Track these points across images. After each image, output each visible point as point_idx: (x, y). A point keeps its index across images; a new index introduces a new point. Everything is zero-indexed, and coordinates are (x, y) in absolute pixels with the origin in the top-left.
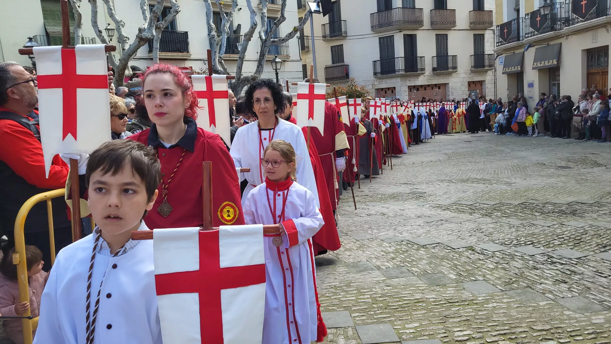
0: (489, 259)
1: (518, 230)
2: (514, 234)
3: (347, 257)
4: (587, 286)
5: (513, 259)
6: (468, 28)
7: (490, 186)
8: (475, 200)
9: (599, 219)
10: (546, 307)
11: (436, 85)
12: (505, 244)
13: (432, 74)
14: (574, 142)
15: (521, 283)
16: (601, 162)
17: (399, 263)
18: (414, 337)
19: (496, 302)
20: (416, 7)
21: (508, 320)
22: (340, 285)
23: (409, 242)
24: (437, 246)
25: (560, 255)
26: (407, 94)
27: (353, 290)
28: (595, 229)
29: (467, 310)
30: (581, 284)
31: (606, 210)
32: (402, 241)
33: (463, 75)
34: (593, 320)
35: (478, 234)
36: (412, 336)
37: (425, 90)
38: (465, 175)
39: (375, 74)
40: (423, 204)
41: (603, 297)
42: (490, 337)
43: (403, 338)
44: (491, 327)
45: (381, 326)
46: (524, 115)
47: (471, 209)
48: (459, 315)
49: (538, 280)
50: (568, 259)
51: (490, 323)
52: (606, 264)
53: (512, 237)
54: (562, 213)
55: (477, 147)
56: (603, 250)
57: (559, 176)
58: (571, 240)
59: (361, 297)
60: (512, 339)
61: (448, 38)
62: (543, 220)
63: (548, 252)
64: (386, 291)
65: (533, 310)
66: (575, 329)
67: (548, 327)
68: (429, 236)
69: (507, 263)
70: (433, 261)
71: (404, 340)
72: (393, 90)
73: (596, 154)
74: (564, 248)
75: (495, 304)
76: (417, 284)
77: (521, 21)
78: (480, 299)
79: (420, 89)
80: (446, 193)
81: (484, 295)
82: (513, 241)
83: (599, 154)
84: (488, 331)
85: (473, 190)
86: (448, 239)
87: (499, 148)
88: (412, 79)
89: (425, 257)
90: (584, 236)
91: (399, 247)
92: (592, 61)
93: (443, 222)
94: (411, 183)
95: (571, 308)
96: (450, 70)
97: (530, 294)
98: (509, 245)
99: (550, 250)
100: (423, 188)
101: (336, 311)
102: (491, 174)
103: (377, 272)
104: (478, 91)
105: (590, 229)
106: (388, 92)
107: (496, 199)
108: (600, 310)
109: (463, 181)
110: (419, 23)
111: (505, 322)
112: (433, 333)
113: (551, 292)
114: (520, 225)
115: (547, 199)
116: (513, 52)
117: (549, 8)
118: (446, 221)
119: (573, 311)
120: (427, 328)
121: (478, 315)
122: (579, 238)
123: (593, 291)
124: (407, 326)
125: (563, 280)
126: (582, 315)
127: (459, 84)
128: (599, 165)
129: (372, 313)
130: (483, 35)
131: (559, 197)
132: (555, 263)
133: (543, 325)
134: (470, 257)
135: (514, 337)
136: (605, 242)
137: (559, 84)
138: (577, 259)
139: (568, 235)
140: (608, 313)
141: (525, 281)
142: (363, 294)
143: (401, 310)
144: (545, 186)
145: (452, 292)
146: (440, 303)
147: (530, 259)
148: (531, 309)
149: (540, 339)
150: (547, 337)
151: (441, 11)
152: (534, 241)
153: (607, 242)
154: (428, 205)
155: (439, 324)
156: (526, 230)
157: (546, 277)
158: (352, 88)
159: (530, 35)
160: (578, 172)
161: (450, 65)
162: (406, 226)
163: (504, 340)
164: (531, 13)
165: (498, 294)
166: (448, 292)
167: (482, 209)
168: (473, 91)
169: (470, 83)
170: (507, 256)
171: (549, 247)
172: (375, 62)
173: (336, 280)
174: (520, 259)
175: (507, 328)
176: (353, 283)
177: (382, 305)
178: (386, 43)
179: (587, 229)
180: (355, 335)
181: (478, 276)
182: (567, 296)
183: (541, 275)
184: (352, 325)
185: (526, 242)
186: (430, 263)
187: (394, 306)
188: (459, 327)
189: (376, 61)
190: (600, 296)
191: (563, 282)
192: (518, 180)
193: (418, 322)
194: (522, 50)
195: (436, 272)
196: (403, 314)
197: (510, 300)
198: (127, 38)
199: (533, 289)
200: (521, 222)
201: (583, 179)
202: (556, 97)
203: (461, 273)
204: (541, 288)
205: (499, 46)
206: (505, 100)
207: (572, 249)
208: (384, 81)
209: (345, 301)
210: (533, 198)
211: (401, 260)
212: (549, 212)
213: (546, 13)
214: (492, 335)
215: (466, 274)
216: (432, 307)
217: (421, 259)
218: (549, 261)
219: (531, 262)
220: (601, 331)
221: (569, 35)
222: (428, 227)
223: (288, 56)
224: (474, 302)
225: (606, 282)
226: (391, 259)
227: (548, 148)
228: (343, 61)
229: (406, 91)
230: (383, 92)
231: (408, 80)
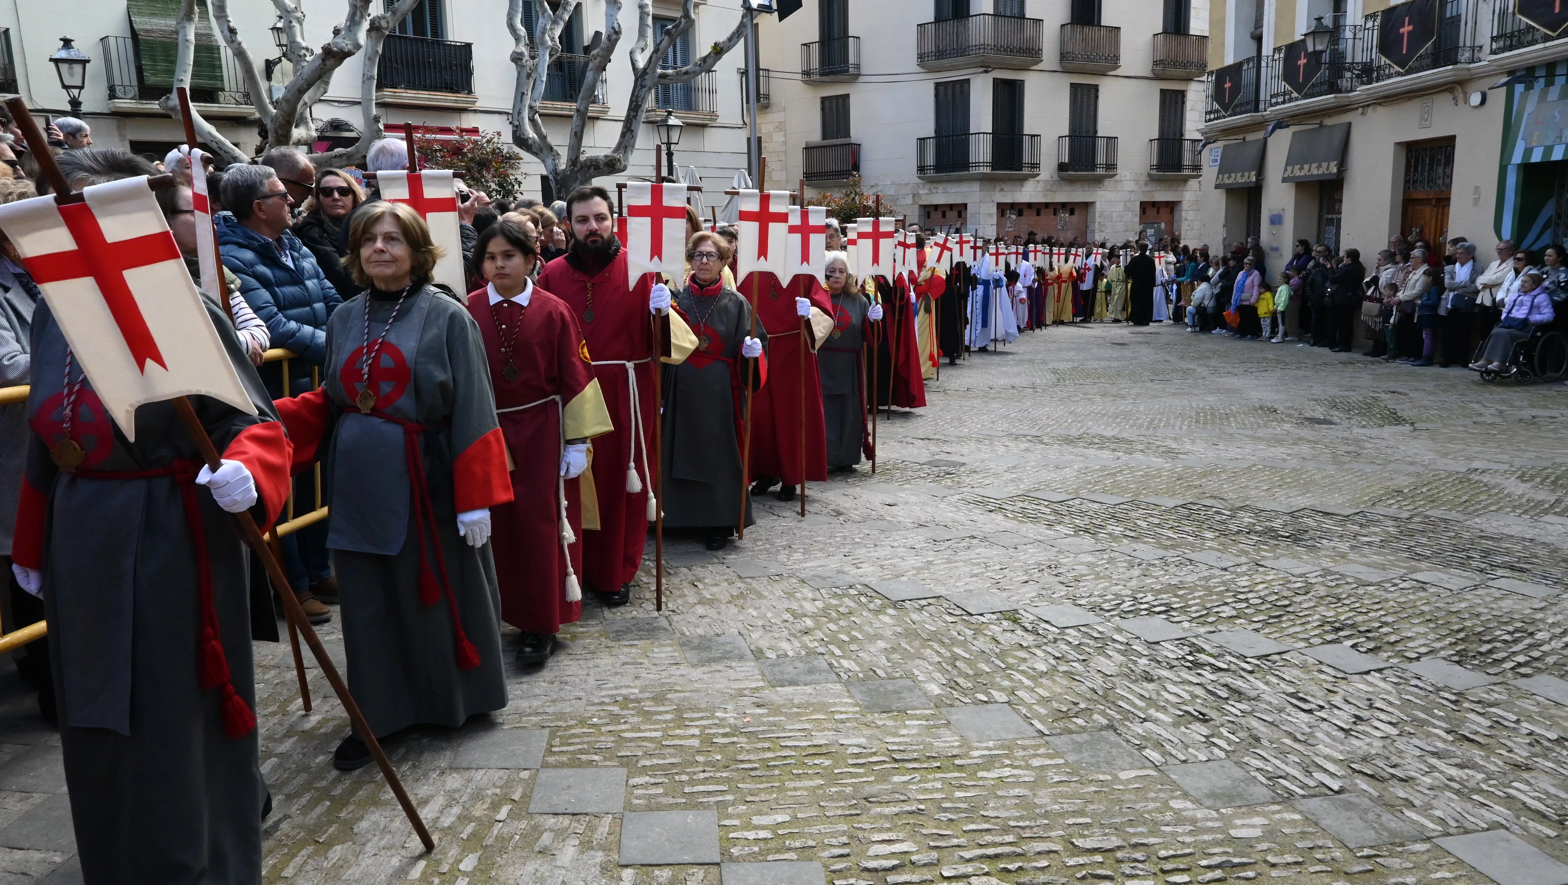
0: (1044, 647)
1: (1147, 573)
2: (1134, 583)
3: (694, 620)
4: (1254, 732)
5: (1101, 650)
6: (1150, 75)
7: (1125, 458)
8: (1076, 491)
9: (1352, 556)
10: (1132, 786)
11: (1064, 205)
12: (1101, 609)
13: (1056, 177)
14: (1359, 362)
15: (1095, 716)
16: (1405, 414)
17: (816, 644)
18: (761, 853)
19: (1011, 766)
20: (1027, 16)
21: (1021, 818)
22: (640, 696)
23: (869, 592)
24: (930, 604)
25: (1221, 647)
26: (994, 220)
27: (667, 712)
28: (1331, 581)
29: (929, 785)
30: (1242, 728)
31: (1375, 533)
32: (851, 587)
33: (1129, 186)
34: (1235, 827)
35: (1048, 578)
36: (756, 849)
37: (1038, 214)
38: (1079, 425)
39: (921, 169)
40: (946, 492)
41: (1283, 766)
42: (956, 863)
43: (731, 855)
44: (972, 835)
45: (691, 817)
46: (1256, 288)
47: (1056, 512)
48: (902, 798)
49: (1140, 709)
50: (1237, 658)
51: (973, 823)
52: (1323, 676)
53: (1123, 593)
54: (1271, 533)
55: (1135, 358)
56: (1329, 637)
57: (1296, 442)
58: (1263, 607)
59: (678, 732)
60: (1008, 871)
61: (1101, 94)
62: (1218, 550)
63: (1196, 637)
64: (748, 719)
65: (1096, 792)
66: (1179, 852)
67: (1114, 841)
68: (922, 576)
69: (1084, 660)
70: (904, 645)
71: (732, 859)
72: (960, 209)
73: (1400, 393)
74: (1237, 628)
75: (1007, 772)
76: (835, 704)
77: (1263, 64)
78: (976, 753)
79: (1026, 212)
80: (1014, 467)
81: (991, 744)
82: (1124, 602)
83: (1406, 394)
84: (959, 846)
85: (1081, 465)
86: (967, 587)
87: (1185, 365)
88: (1007, 187)
89: (888, 633)
90: (1298, 599)
91: (834, 602)
92: (1416, 170)
93: (975, 541)
94: (942, 437)
95: (1192, 793)
96: (1100, 172)
97: (1108, 747)
98: (1108, 611)
99: (1202, 630)
100: (965, 451)
101: (597, 766)
102: (1141, 426)
103: (749, 667)
104: (1163, 225)
105: (1320, 579)
106: (949, 214)
107: (1126, 490)
108: (1263, 800)
109: (1069, 441)
110: (1031, 54)
111: (1012, 823)
112: (813, 843)
113: (1159, 745)
114: (1157, 562)
115: (1248, 498)
116: (1241, 137)
117: (1326, 39)
118: (984, 539)
119: (1198, 802)
120: (806, 830)
121: (951, 800)
122: (1287, 602)
123: (1265, 748)
124: (756, 820)
125: (1200, 713)
126: (1213, 812)
127: (1120, 207)
128: (1397, 419)
129: (685, 778)
130: (1182, 94)
131: (1277, 495)
132: (1201, 665)
133: (1105, 835)
134: (1001, 639)
135: (1017, 865)
136: (1342, 618)
137: (1339, 220)
138: (1259, 658)
139: (1262, 594)
140: (1278, 812)
141: (1108, 711)
142: (687, 723)
143: (764, 773)
144: (1254, 465)
145: (914, 731)
146: (871, 760)
147: (1145, 653)
148: (1093, 789)
149: (1079, 875)
150: (1099, 872)
151: (1086, 29)
152: (1174, 606)
153: (1349, 618)
154: (957, 497)
155: (842, 819)
156: (1165, 575)
157: (1162, 704)
158: (853, 199)
159: (1280, 99)
160: (1346, 434)
161: (1101, 159)
162: (877, 548)
163: (987, 874)
164: (1286, 46)
165: (1027, 742)
166: (904, 732)
167: (1082, 513)
168: (1150, 225)
169: (1145, 207)
170: (1092, 642)
171: (1204, 624)
172: (922, 140)
173: (637, 683)
174: (1119, 651)
175: (1010, 838)
176: (676, 691)
177: (719, 757)
178: (950, 97)
179: (1313, 581)
180: (611, 838)
181: (998, 690)
182: (1196, 757)
183: (1154, 697)
184: (618, 807)
185: (1154, 606)
186: (894, 650)
187: (749, 761)
188: (889, 830)
189: (924, 139)
190: (1278, 762)
191: (1200, 720)
192: (1199, 447)
193: (789, 811)
194: (1259, 135)
195: (897, 675)
196: (761, 786)
197: (1048, 762)
198: (307, 49)
199: (1120, 735)
200: (1161, 553)
201: (1349, 452)
202: (1331, 253)
203: (960, 680)
204: (1140, 732)
205: (1210, 120)
206: (1216, 251)
207: (1257, 630)
208: (941, 187)
209: (631, 740)
210: (1215, 494)
211: (823, 636)
212: (1238, 532)
213: (1319, 47)
214: (962, 857)
215: (970, 685)
216: (846, 770)
217: (877, 637)
218: (1188, 661)
219: (1144, 661)
220: (1244, 860)
221: (1368, 106)
222: (931, 553)
223: (713, 115)
224: (958, 762)
225: (1306, 724)
226: (800, 631)
227: (1297, 372)
228: (848, 135)
229: (991, 215)
230: (938, 215)
231: (998, 189)
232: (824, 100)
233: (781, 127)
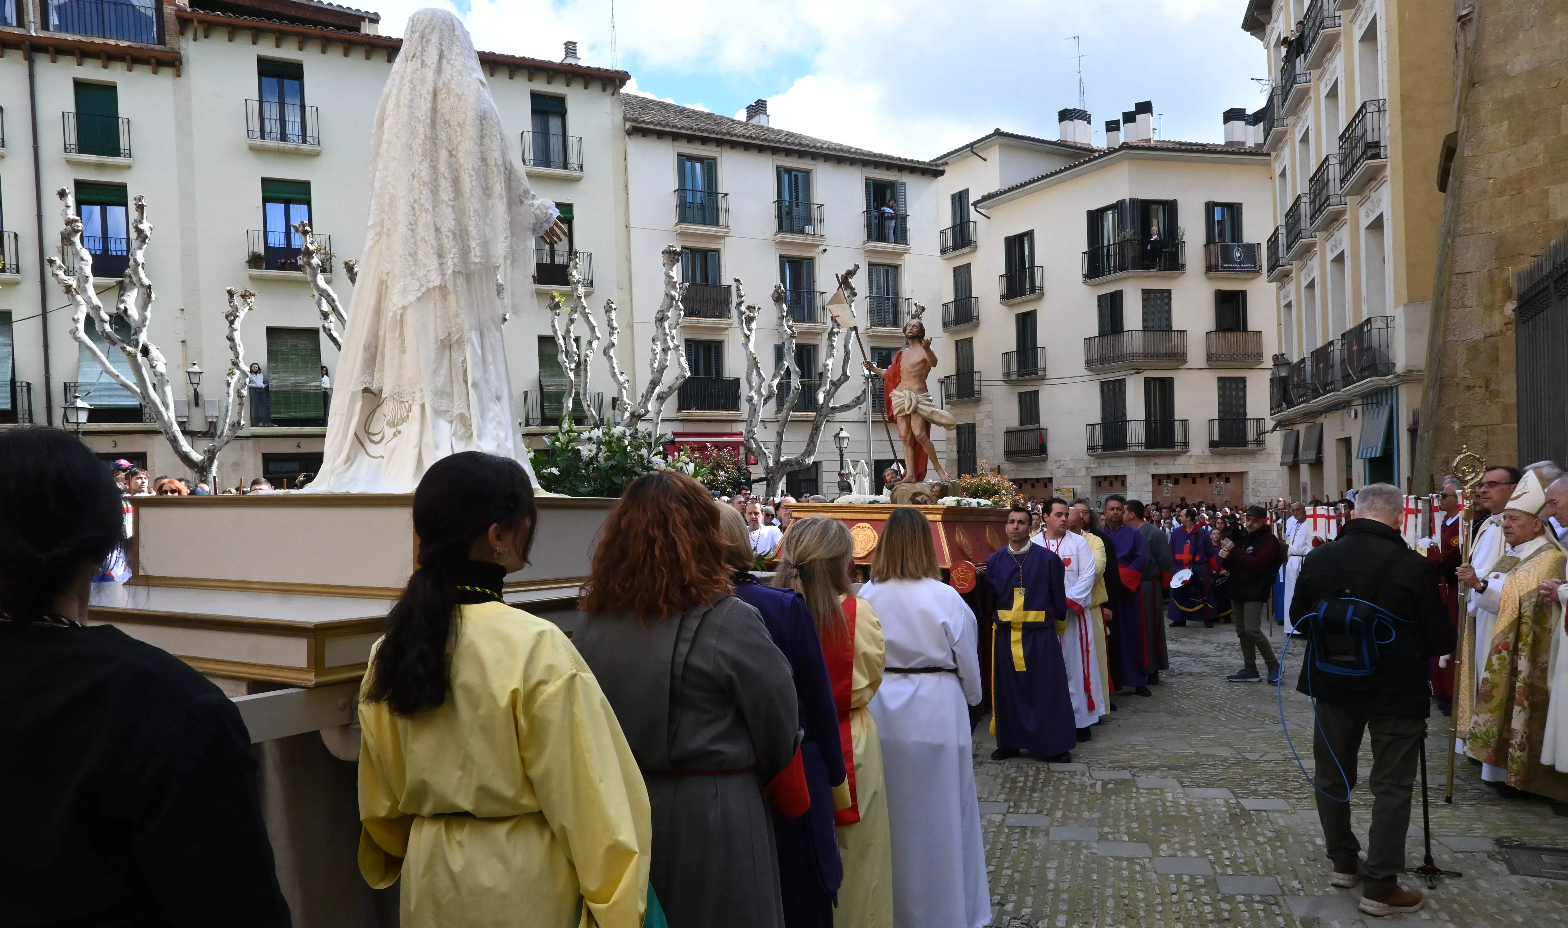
11: (1219, 475)
13: (1208, 452)
20: (1174, 329)
26: (1150, 488)
39: (1091, 448)
61: (1248, 384)
79: (1182, 481)
88: (1161, 461)
96: (1250, 447)
106: (1115, 483)
110: (1178, 358)
116: (1291, 427)
151: (1232, 335)
161: (1251, 437)
172: (1091, 426)
178: (1112, 393)
189: (1093, 425)
194: (1298, 427)
208: (1106, 461)
221: (1330, 410)
228: (1038, 422)
229: (1147, 484)
230: (1107, 483)
231: (1152, 463)
232: (1021, 395)
233: (989, 416)
